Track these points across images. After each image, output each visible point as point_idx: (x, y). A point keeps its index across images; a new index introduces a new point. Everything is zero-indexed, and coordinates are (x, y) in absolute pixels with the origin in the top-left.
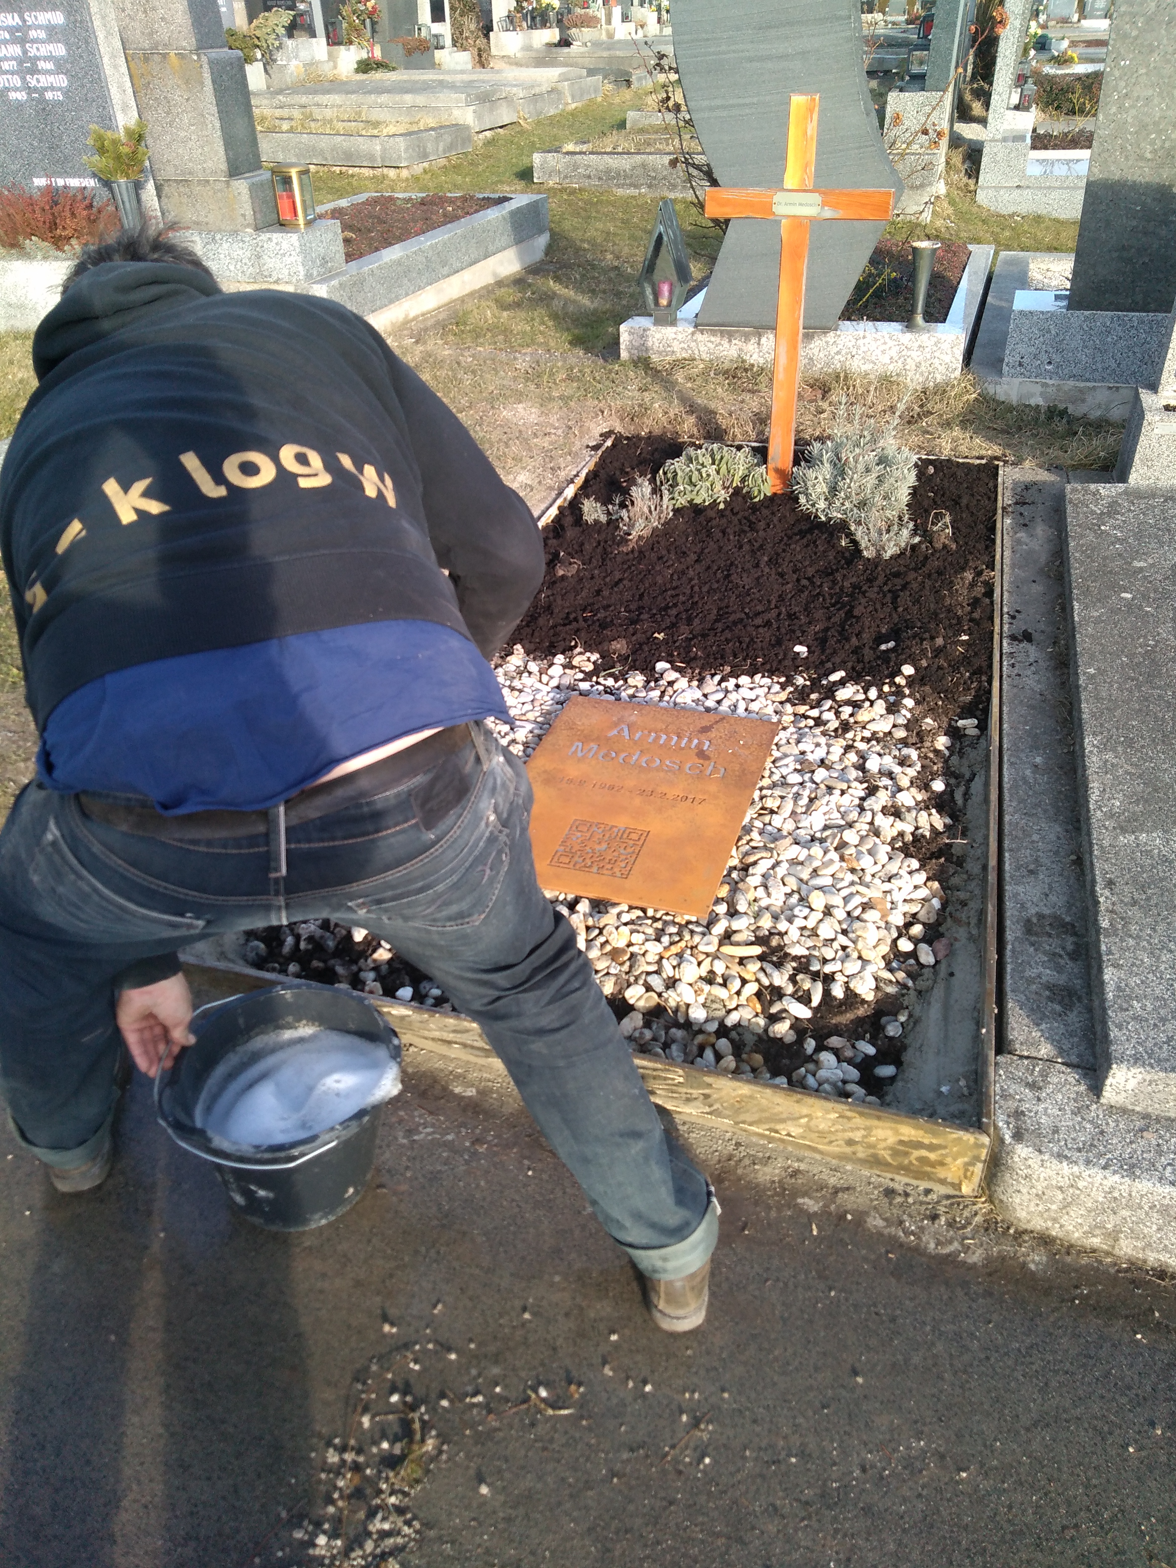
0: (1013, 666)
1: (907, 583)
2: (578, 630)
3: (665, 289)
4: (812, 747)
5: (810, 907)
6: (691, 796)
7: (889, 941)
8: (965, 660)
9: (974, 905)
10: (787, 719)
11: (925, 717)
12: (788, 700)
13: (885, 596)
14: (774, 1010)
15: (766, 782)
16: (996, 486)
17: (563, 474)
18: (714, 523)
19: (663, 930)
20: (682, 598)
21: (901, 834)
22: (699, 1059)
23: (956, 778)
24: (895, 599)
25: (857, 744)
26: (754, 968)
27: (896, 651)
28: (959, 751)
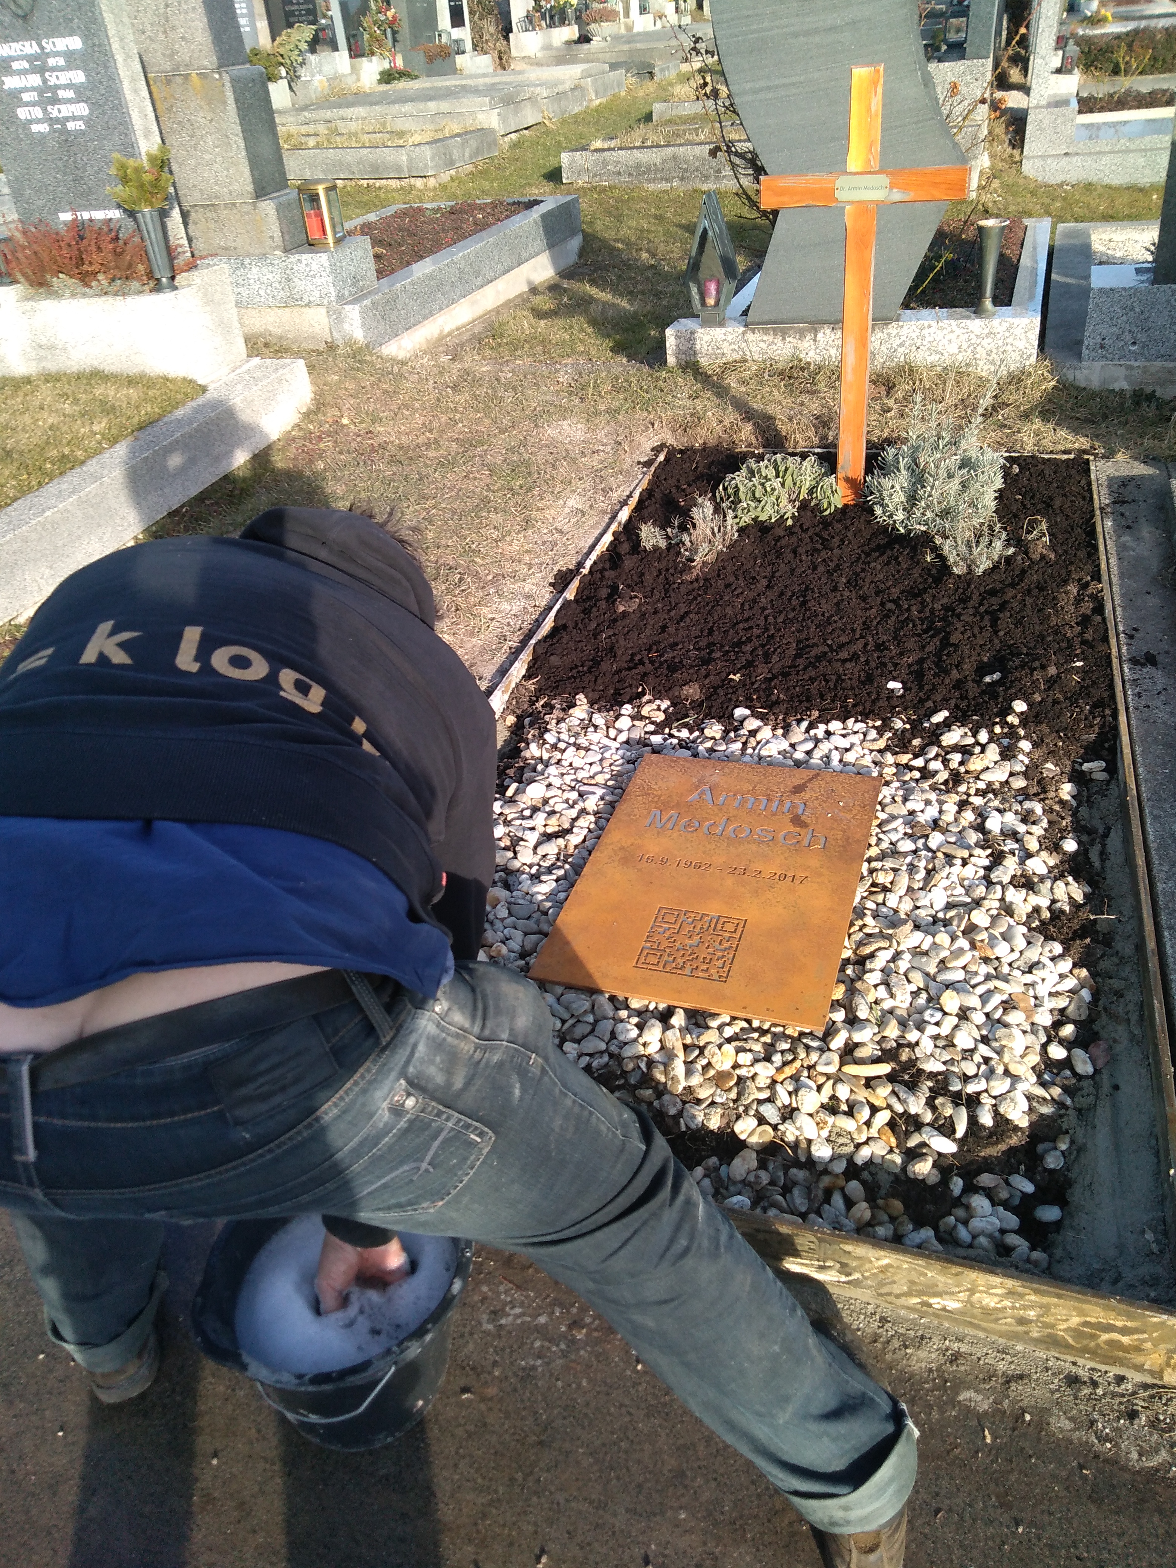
0: (1139, 695)
1: (1006, 602)
2: (645, 674)
3: (712, 287)
4: (923, 806)
5: (941, 1010)
6: (790, 874)
7: (1038, 1048)
8: (1084, 690)
9: (1133, 997)
10: (889, 771)
11: (1046, 761)
12: (887, 748)
13: (982, 618)
14: (912, 1143)
15: (874, 852)
16: (1089, 484)
17: (615, 496)
18: (783, 542)
19: (772, 1045)
20: (756, 632)
21: (1037, 910)
22: (826, 1206)
23: (1089, 834)
24: (994, 622)
25: (972, 799)
26: (884, 1091)
27: (1004, 684)
28: (1088, 801)
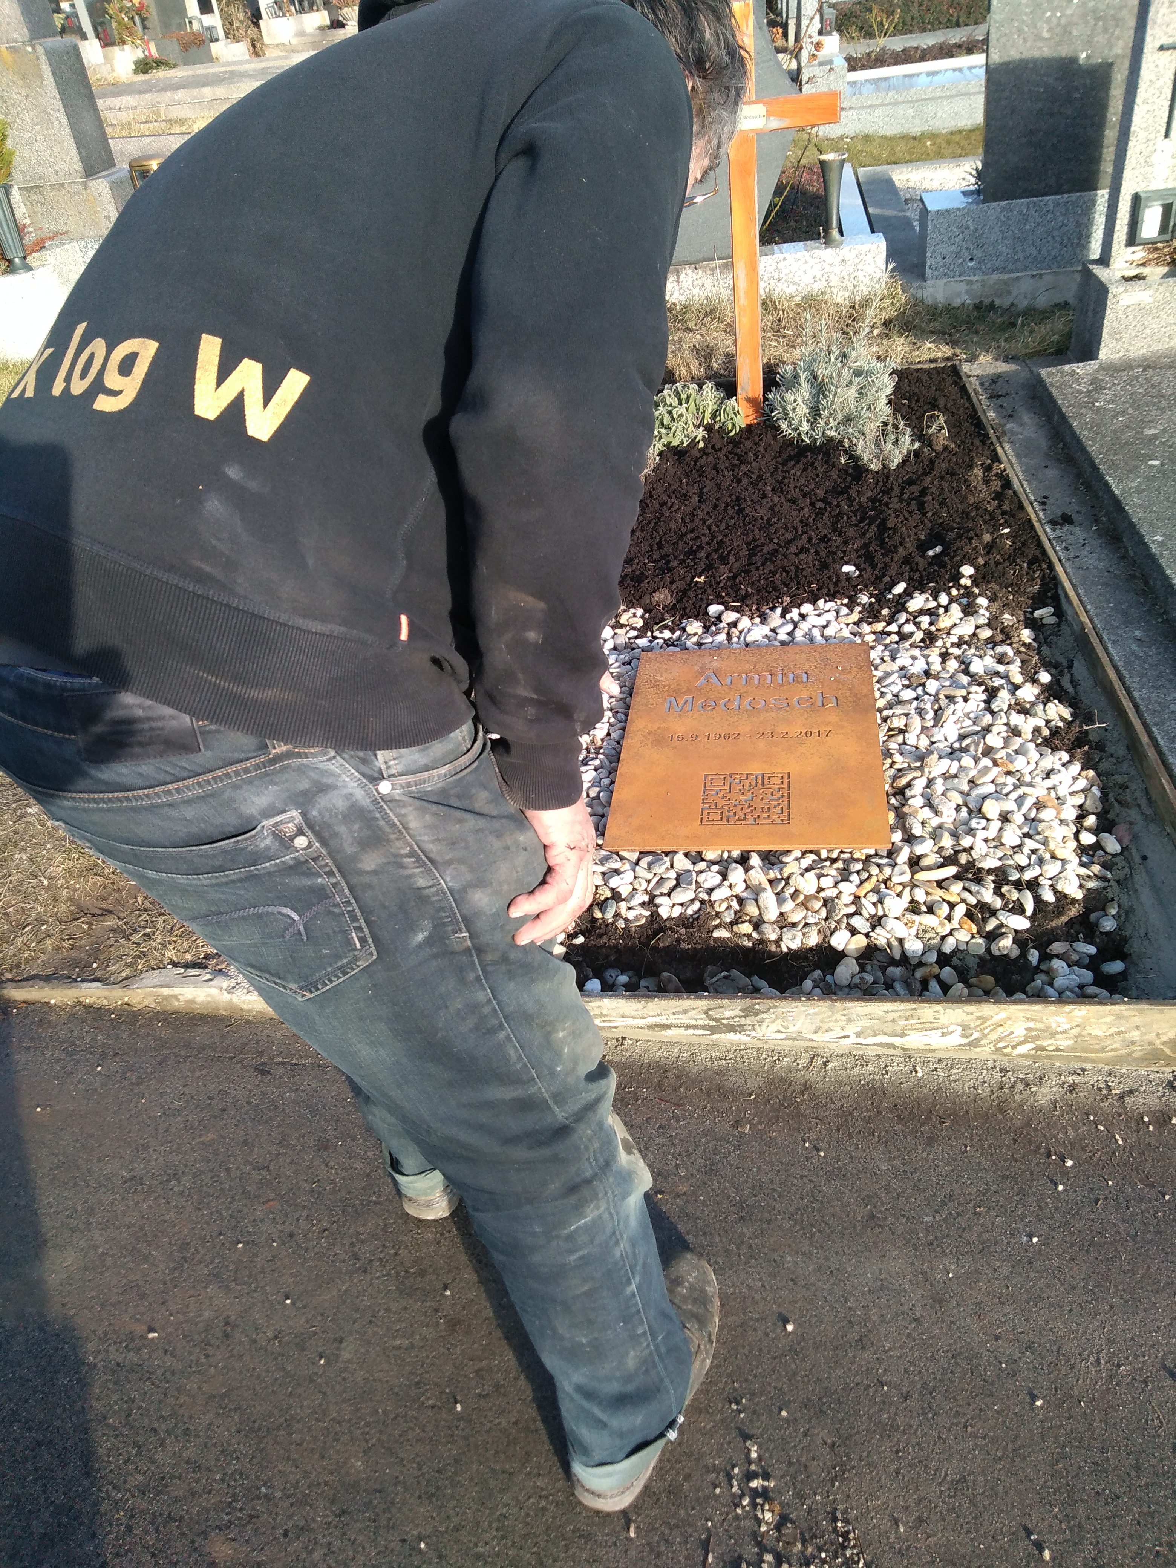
0: (1067, 549)
1: (925, 488)
4: (910, 661)
5: (984, 818)
6: (814, 731)
7: (1072, 837)
8: (1018, 552)
10: (869, 639)
11: (1002, 613)
12: (861, 620)
13: (909, 504)
14: (991, 925)
15: (881, 703)
16: (963, 385)
18: (702, 462)
19: (847, 869)
20: (705, 540)
21: (1037, 730)
22: (924, 992)
23: (1057, 666)
24: (921, 506)
25: (951, 650)
26: (957, 887)
27: (948, 554)
28: (1046, 642)
